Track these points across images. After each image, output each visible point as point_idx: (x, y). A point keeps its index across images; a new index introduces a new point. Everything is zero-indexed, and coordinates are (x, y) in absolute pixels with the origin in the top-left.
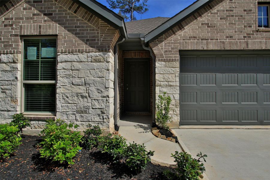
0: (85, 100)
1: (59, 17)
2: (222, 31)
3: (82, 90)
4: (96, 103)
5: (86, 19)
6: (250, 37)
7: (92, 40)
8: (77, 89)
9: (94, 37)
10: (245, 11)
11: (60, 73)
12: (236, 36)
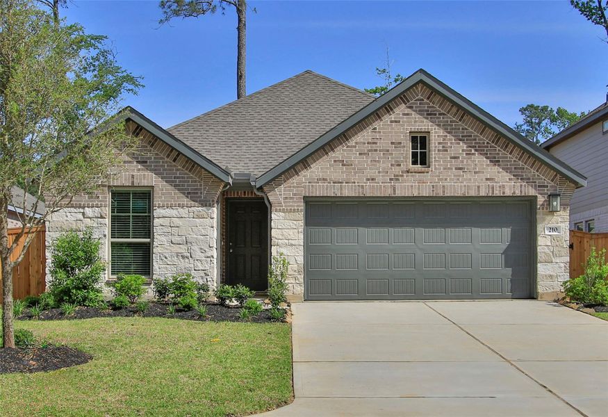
0: (187, 260)
1: (155, 166)
2: (361, 170)
3: (183, 249)
4: (199, 264)
5: (187, 169)
6: (398, 180)
7: (194, 193)
8: (176, 249)
9: (196, 189)
10: (392, 143)
11: (157, 231)
12: (380, 178)
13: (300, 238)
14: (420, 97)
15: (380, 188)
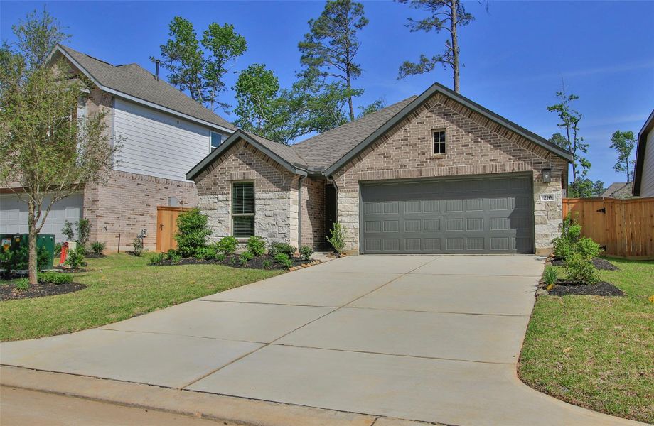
0: (274, 227)
1: (256, 166)
3: (271, 220)
4: (281, 230)
6: (423, 165)
7: (278, 182)
8: (268, 219)
9: (280, 180)
10: (419, 139)
11: (257, 207)
12: (410, 164)
13: (356, 211)
14: (438, 103)
15: (410, 172)
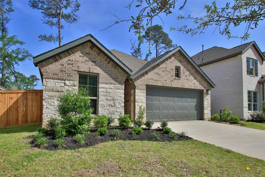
0: (113, 108)
1: (100, 64)
2: (163, 77)
3: (111, 103)
4: (118, 109)
5: (113, 68)
6: (172, 81)
7: (116, 78)
8: (109, 102)
9: (117, 77)
10: (171, 69)
12: (168, 81)
13: (145, 100)
14: (178, 55)
